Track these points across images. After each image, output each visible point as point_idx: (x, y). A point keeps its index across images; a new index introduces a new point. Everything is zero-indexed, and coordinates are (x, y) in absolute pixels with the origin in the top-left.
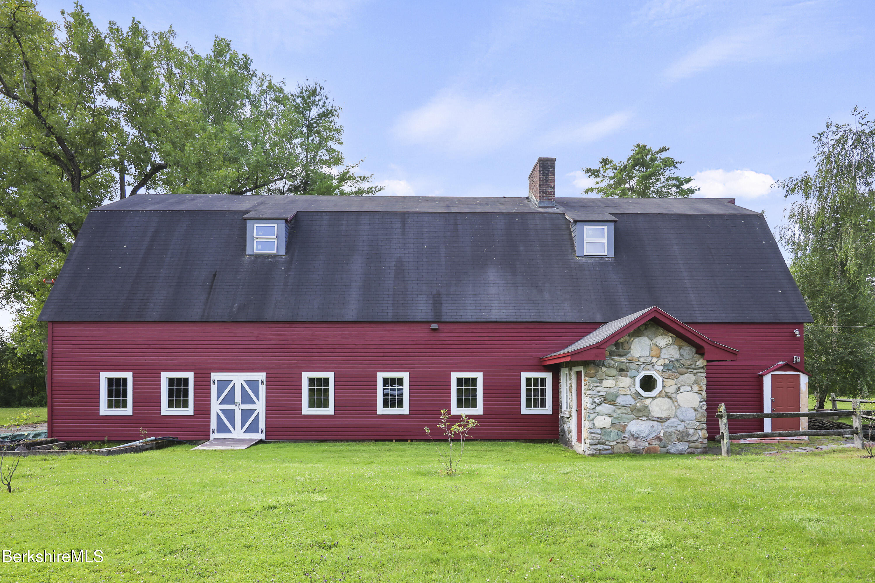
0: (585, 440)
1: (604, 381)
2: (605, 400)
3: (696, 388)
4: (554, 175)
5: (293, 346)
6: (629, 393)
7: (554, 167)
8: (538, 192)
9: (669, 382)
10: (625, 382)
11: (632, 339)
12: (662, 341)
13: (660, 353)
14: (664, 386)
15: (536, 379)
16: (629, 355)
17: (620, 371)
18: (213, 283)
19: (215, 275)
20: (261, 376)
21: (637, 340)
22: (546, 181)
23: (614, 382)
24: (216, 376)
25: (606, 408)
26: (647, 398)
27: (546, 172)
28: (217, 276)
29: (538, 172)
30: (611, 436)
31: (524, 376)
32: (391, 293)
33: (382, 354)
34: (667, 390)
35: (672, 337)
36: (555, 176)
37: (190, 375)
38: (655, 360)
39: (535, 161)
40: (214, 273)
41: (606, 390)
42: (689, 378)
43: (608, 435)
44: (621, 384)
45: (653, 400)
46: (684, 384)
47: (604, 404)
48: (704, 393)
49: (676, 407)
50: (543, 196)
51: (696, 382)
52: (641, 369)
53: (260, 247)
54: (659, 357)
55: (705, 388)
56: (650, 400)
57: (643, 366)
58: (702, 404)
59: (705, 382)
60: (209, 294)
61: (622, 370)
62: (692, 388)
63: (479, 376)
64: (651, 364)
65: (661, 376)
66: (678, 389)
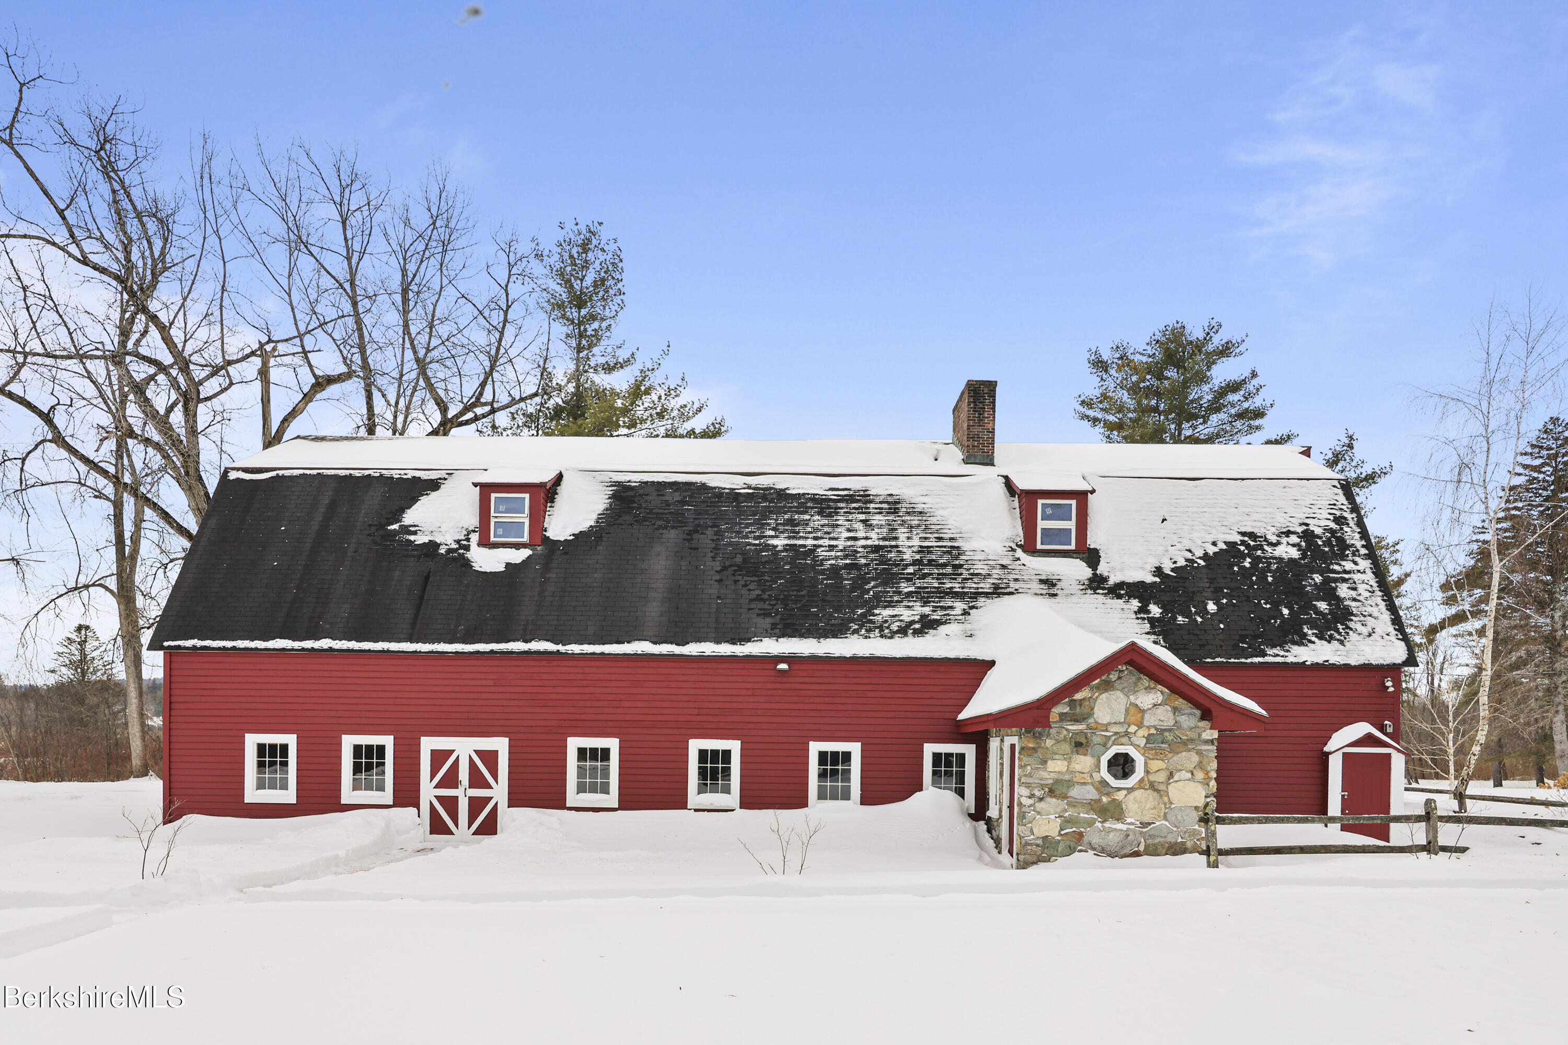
0: (1018, 854)
1: (1050, 762)
2: (1052, 792)
3: (1200, 775)
4: (994, 409)
5: (554, 696)
6: (1090, 781)
7: (993, 396)
8: (965, 438)
9: (1156, 765)
10: (1083, 762)
11: (1097, 694)
12: (1146, 698)
13: (1143, 718)
14: (1147, 772)
15: (949, 755)
16: (1091, 720)
17: (1076, 746)
18: (424, 591)
19: (427, 578)
20: (500, 745)
21: (1104, 696)
22: (980, 420)
23: (1066, 763)
24: (428, 744)
25: (1052, 804)
26: (1119, 789)
27: (981, 406)
28: (430, 579)
29: (966, 404)
30: (1060, 849)
31: (930, 749)
32: (714, 610)
33: (696, 712)
34: (1152, 778)
35: (1162, 692)
36: (994, 412)
37: (387, 741)
38: (1133, 729)
39: (962, 386)
40: (425, 574)
41: (1052, 775)
42: (1189, 759)
43: (1053, 848)
44: (1078, 767)
45: (1129, 793)
46: (1180, 767)
47: (1049, 799)
48: (1213, 783)
49: (1165, 804)
50: (973, 446)
51: (1200, 765)
52: (1111, 742)
53: (500, 531)
54: (1140, 725)
55: (1214, 775)
56: (1124, 792)
57: (1113, 738)
58: (1208, 800)
59: (1214, 765)
60: (418, 609)
61: (1078, 745)
62: (1192, 774)
63: (855, 749)
64: (1127, 734)
65: (1143, 755)
66: (1171, 775)
